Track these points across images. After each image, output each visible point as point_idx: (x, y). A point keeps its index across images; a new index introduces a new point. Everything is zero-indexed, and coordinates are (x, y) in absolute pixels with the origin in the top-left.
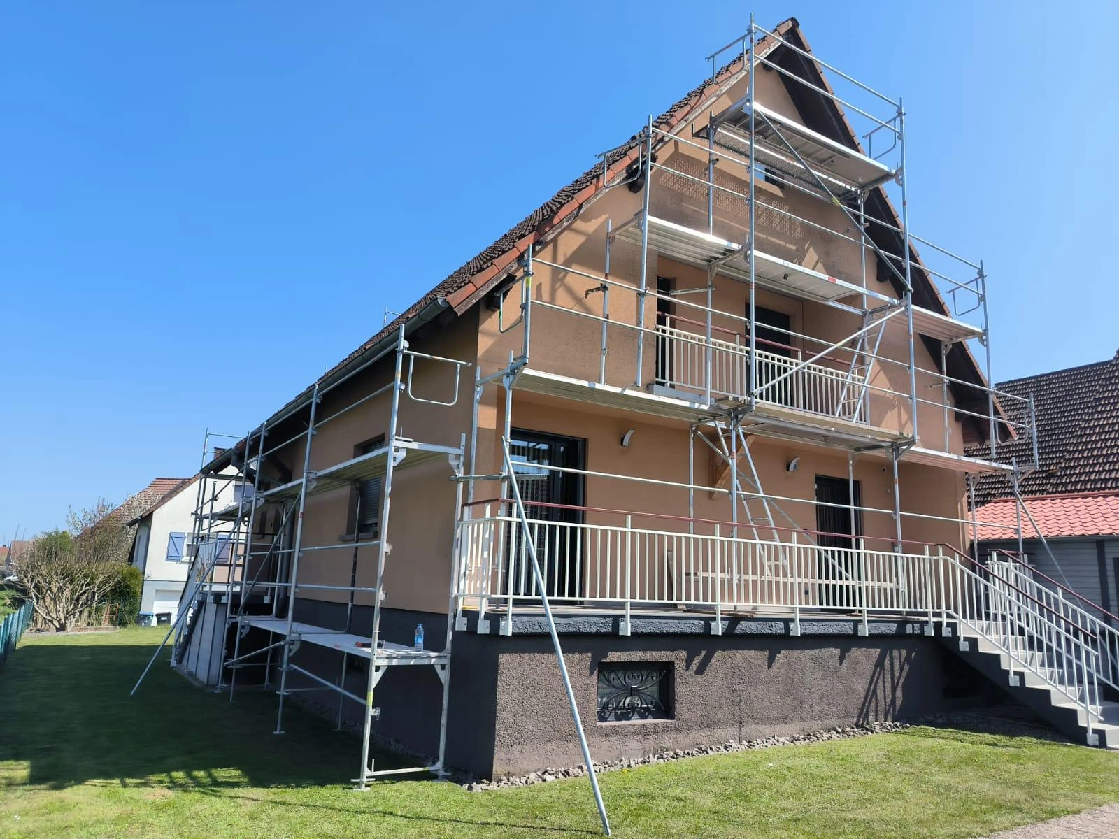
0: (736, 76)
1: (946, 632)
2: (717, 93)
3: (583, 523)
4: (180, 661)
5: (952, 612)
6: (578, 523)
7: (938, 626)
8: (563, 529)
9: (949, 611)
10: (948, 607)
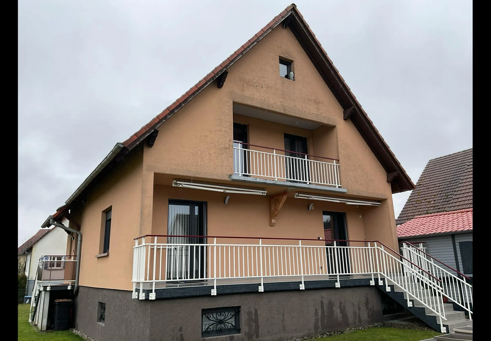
0: (266, 32)
1: (381, 283)
2: (257, 40)
3: (206, 244)
4: (33, 320)
5: (382, 273)
6: (204, 244)
7: (376, 280)
8: (197, 247)
9: (381, 273)
10: (380, 271)
